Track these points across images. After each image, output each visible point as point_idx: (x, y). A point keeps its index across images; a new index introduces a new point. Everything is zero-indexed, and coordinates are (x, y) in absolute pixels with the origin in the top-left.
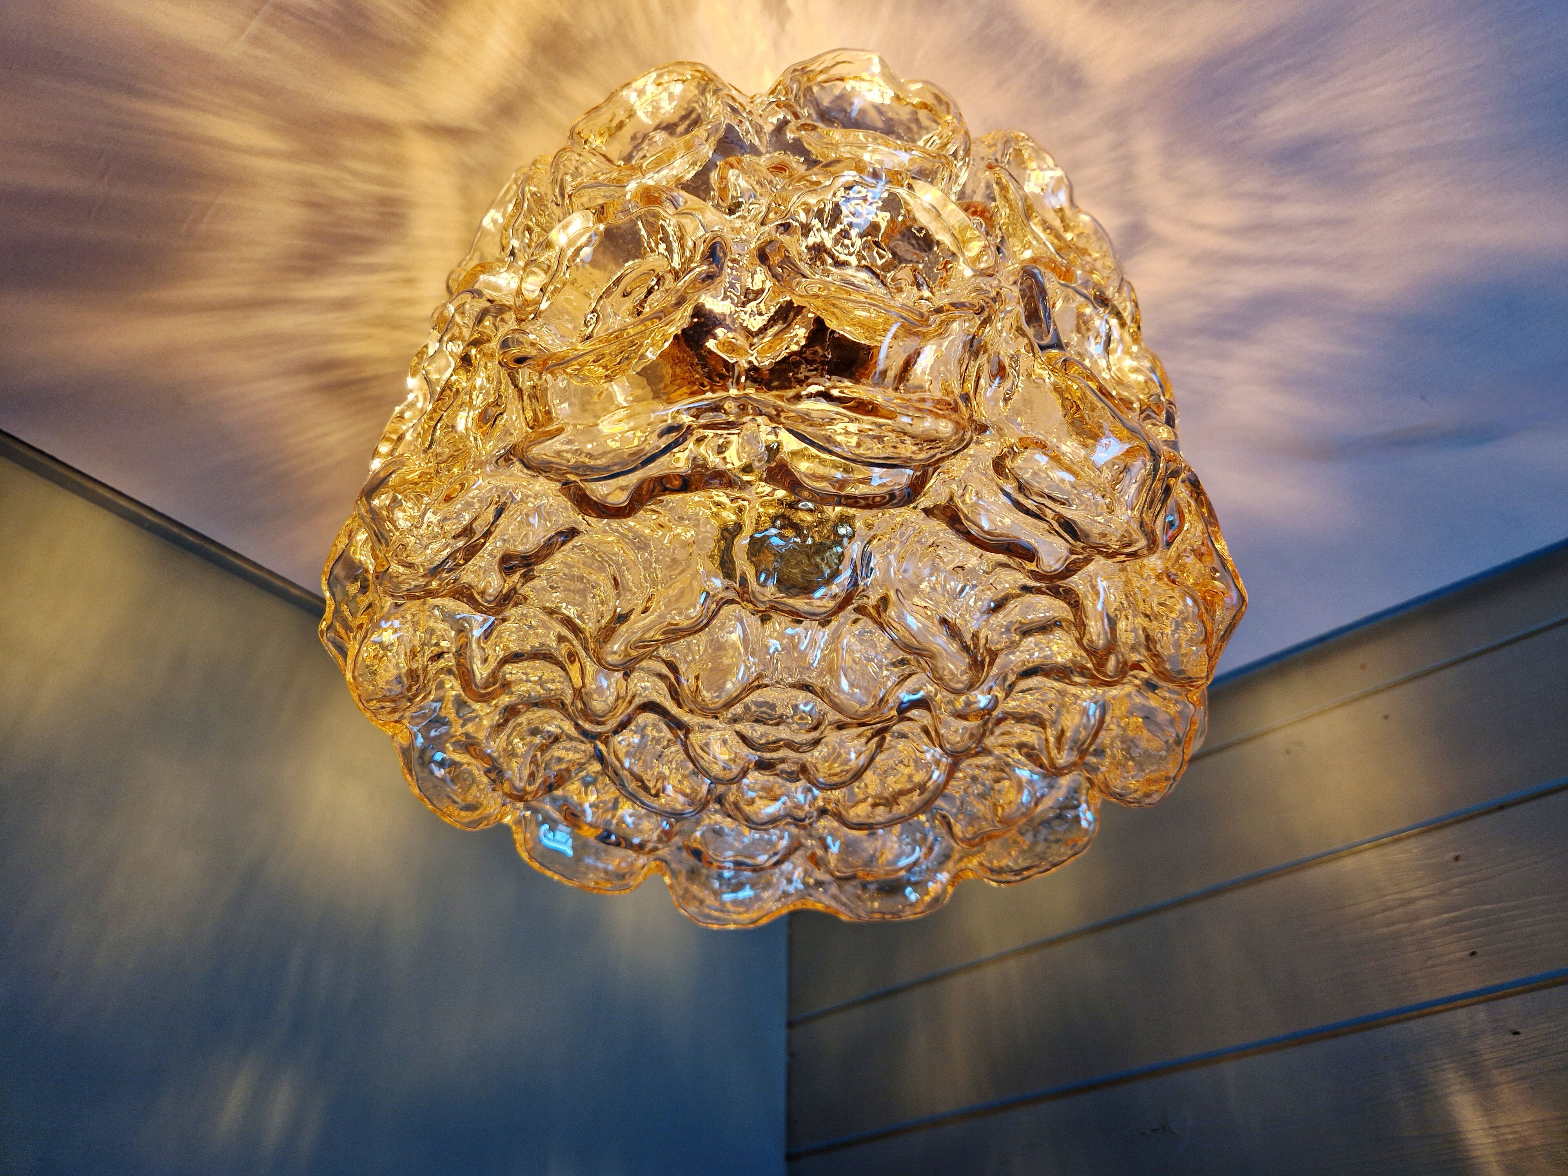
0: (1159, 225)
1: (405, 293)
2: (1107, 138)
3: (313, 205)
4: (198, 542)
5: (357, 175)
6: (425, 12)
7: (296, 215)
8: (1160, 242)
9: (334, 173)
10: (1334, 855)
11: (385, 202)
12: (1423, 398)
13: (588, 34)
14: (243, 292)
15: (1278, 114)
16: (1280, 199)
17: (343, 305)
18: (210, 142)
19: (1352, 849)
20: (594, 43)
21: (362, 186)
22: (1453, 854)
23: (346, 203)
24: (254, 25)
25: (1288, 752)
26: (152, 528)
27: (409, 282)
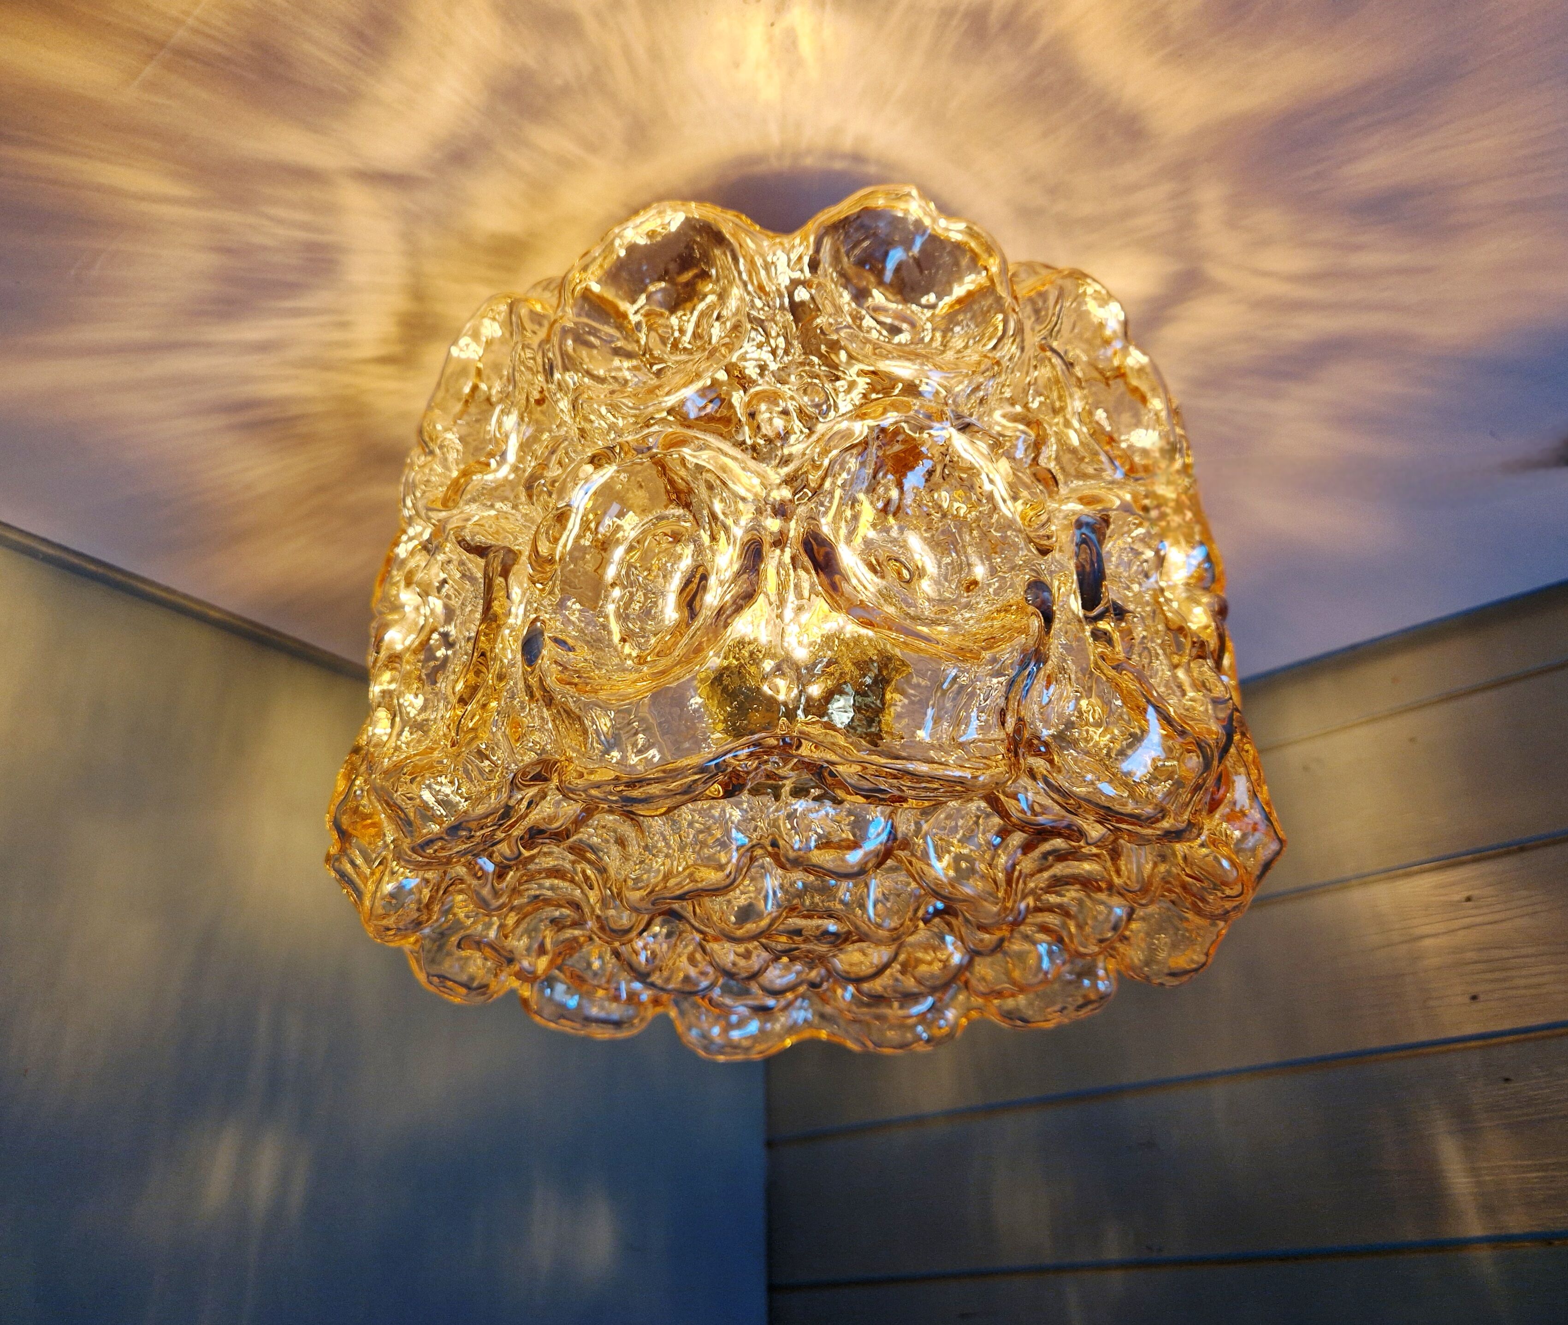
0: (1217, 272)
1: (337, 335)
2: (1166, 188)
3: (228, 251)
4: (101, 570)
5: (280, 222)
6: (359, 59)
7: (205, 260)
8: (1216, 288)
9: (251, 220)
10: (1343, 884)
11: (311, 247)
12: (1492, 434)
13: (559, 81)
14: (144, 335)
15: (1365, 166)
16: (1358, 248)
17: (263, 347)
18: (99, 188)
19: (1363, 879)
20: (566, 91)
21: (281, 232)
22: (1466, 894)
23: (264, 248)
24: (149, 71)
25: (1306, 769)
26: (48, 559)
27: (344, 325)
